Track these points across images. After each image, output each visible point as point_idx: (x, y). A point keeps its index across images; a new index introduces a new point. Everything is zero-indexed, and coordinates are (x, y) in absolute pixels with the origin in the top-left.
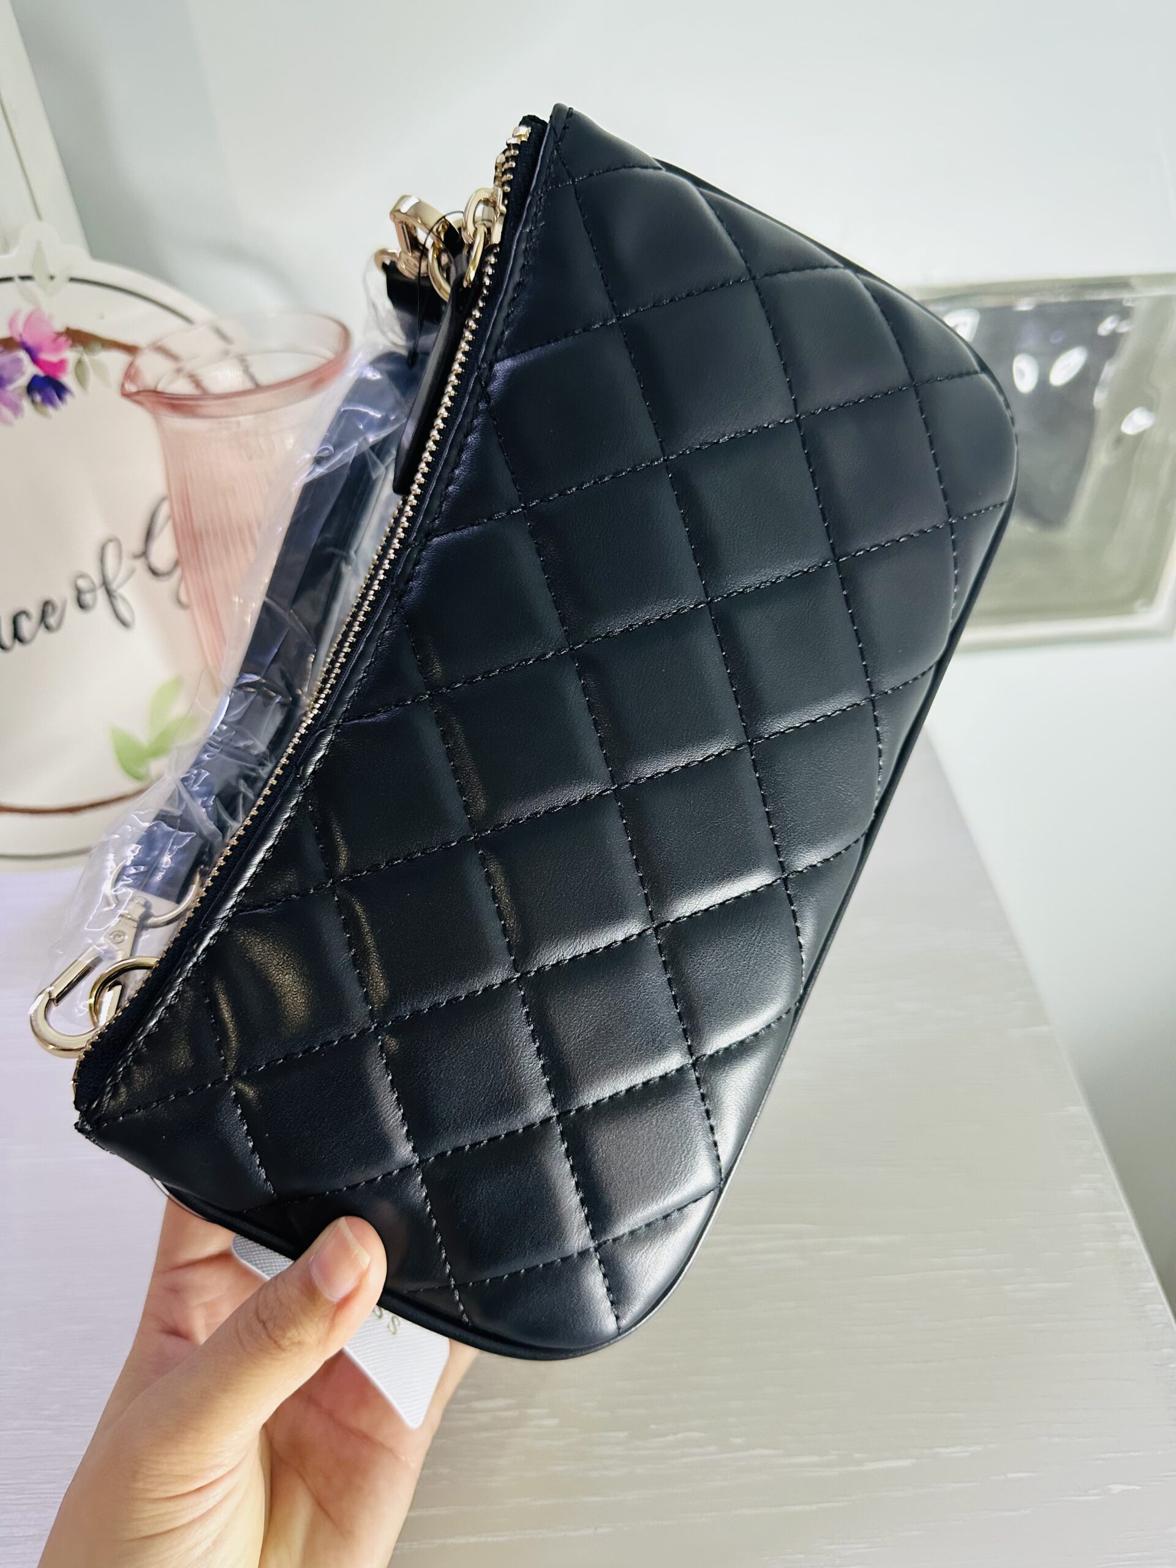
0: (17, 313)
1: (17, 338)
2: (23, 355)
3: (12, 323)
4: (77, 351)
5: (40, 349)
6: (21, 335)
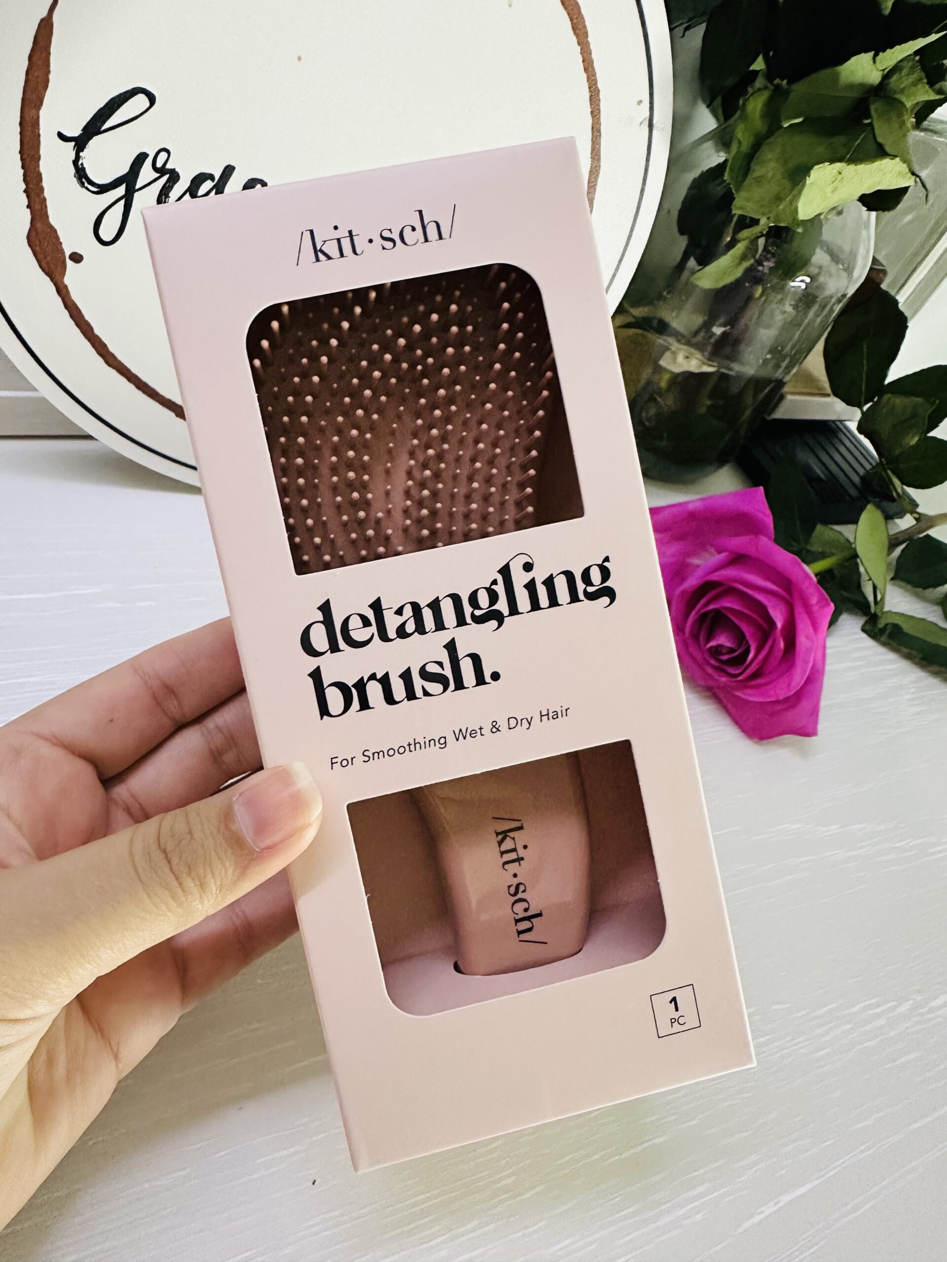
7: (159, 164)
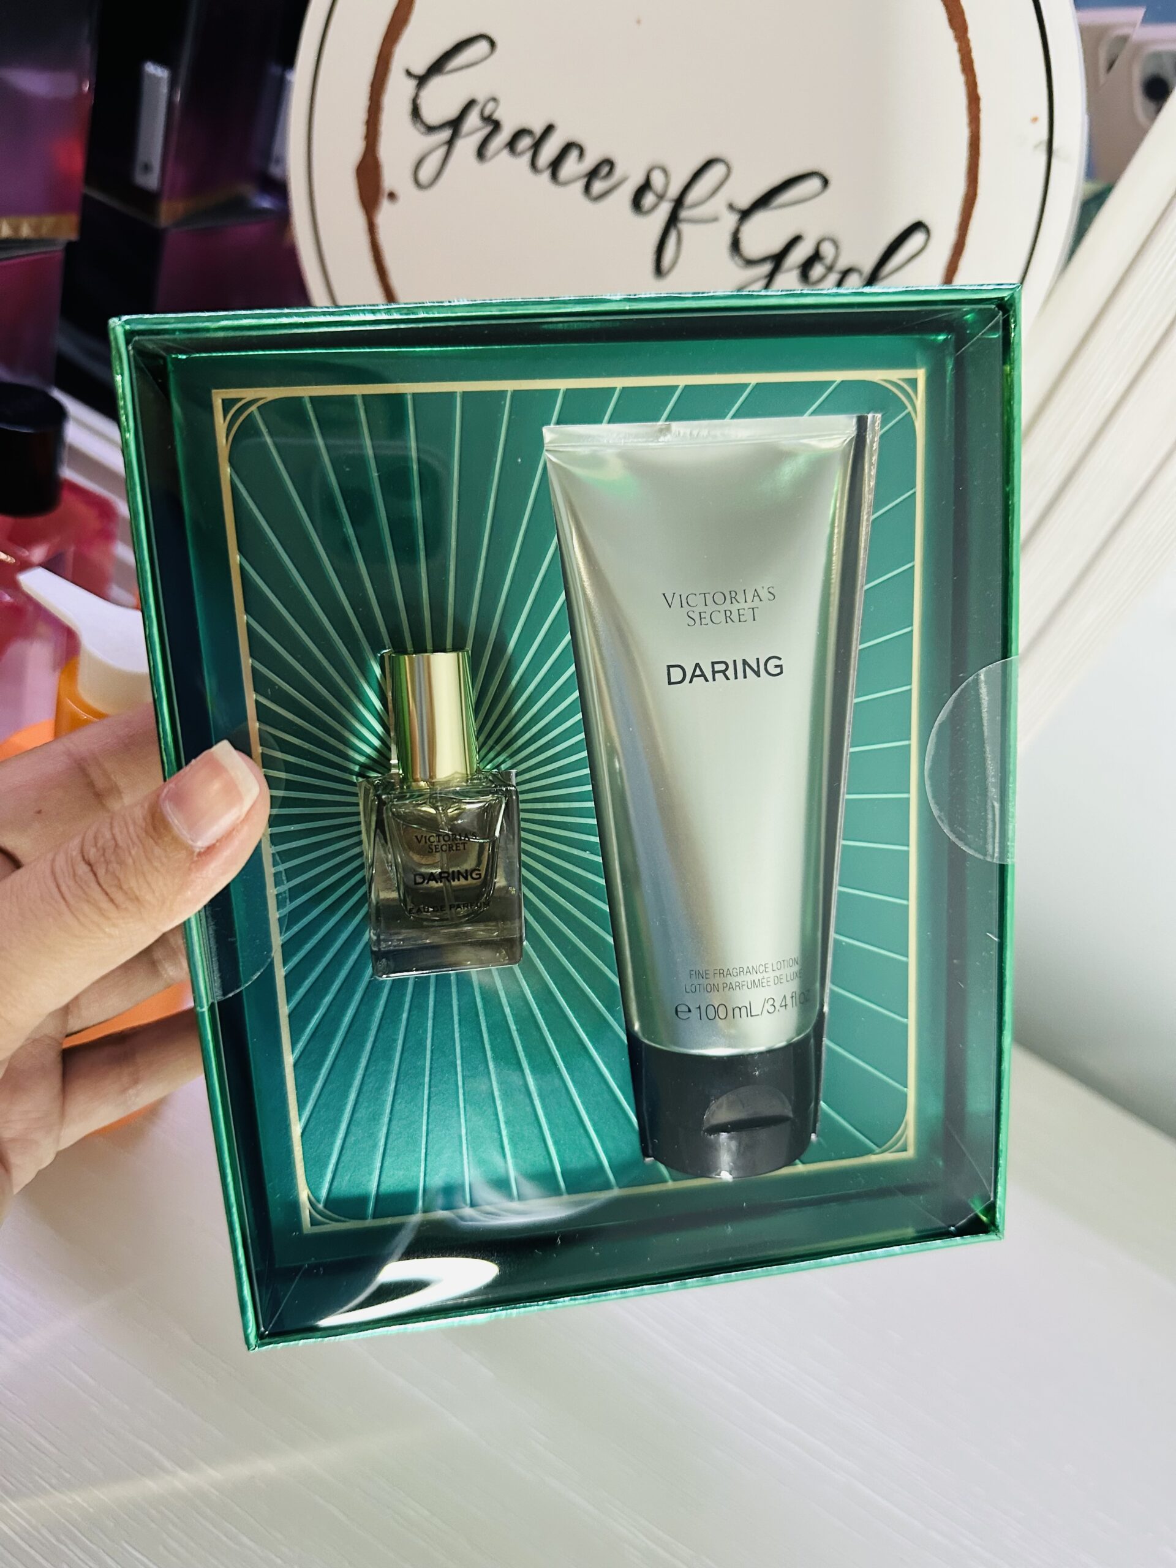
7: (487, 113)
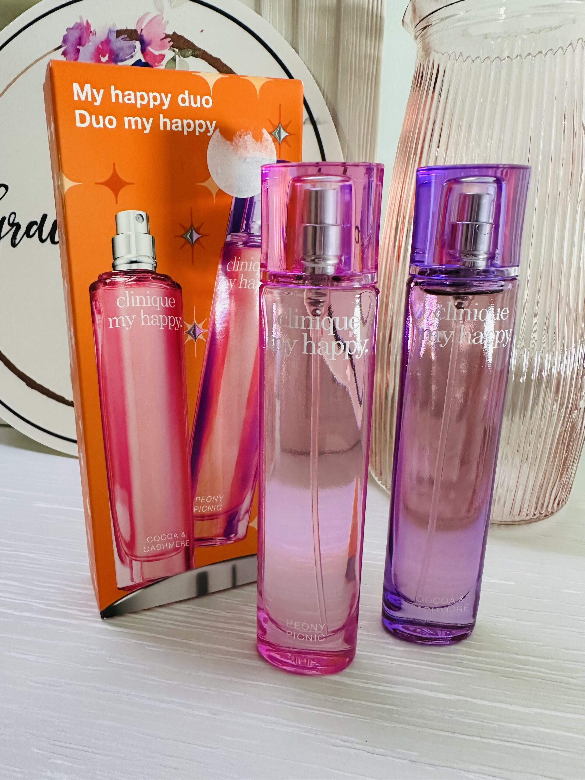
0: (146, 14)
1: (139, 32)
2: (138, 44)
3: (140, 21)
4: (174, 51)
5: (149, 44)
6: (142, 30)
7: (11, 221)
